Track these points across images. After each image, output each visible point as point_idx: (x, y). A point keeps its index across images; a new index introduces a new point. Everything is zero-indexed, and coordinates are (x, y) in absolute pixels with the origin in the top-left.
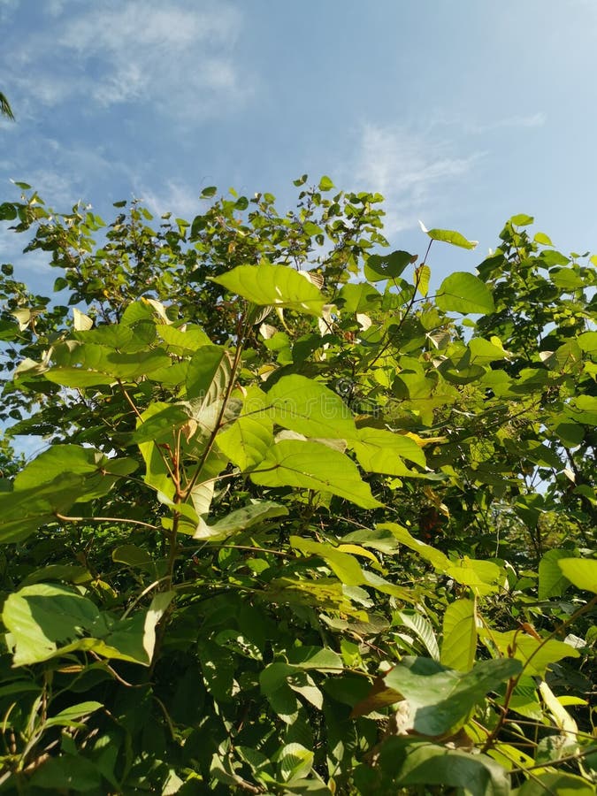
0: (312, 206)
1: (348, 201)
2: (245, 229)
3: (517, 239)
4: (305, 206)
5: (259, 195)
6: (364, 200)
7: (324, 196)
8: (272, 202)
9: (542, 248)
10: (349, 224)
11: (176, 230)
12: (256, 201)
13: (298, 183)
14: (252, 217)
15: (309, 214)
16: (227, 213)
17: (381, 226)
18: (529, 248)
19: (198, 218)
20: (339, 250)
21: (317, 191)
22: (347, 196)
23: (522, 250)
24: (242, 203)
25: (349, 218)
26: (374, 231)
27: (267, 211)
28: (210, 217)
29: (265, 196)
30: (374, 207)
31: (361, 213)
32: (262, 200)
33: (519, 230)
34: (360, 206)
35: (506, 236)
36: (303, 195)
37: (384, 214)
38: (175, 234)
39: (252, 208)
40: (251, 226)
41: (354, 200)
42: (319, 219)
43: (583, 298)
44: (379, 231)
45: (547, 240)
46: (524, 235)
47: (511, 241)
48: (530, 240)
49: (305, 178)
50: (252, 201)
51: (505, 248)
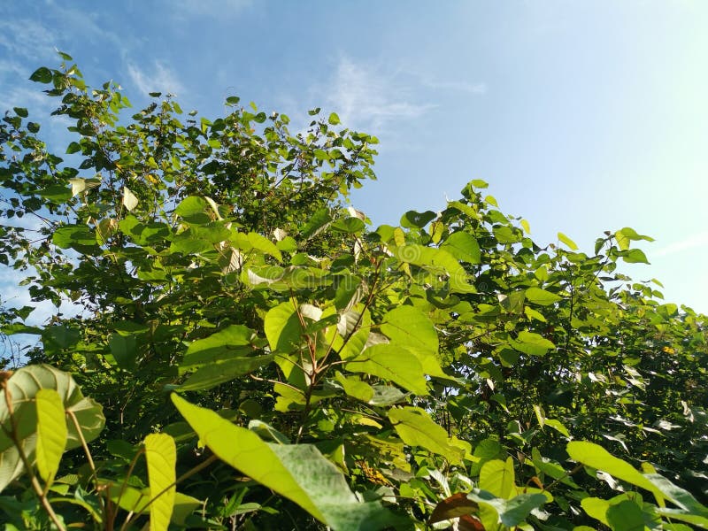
0: (320, 133)
1: (350, 137)
2: (258, 139)
3: (474, 197)
4: (314, 133)
5: (277, 115)
6: (364, 140)
7: (331, 128)
8: (287, 123)
9: (490, 208)
10: (348, 156)
11: (198, 126)
12: (273, 119)
13: (312, 113)
14: (268, 131)
15: (315, 139)
16: (245, 122)
17: (373, 163)
18: (481, 206)
19: (219, 120)
20: (337, 175)
21: (326, 123)
22: (351, 133)
23: (475, 206)
24: (261, 117)
25: (349, 151)
26: (367, 166)
27: (281, 129)
28: (230, 122)
29: (282, 116)
30: (371, 147)
31: (359, 149)
32: (279, 119)
33: (477, 191)
34: (359, 143)
35: (466, 193)
36: (314, 123)
37: (377, 154)
38: (197, 130)
39: (269, 124)
40: (264, 138)
41: (356, 138)
42: (322, 145)
43: (511, 250)
44: (371, 166)
45: (494, 202)
46: (479, 195)
47: (470, 198)
48: (482, 200)
49: (318, 110)
50: (271, 118)
51: (463, 202)
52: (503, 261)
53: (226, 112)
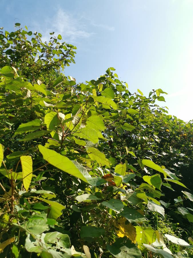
0: (54, 42)
1: (66, 46)
2: (29, 42)
3: (110, 74)
4: (52, 42)
5: (37, 33)
6: (71, 47)
7: (58, 41)
8: (41, 37)
9: (115, 78)
10: (65, 53)
11: (4, 34)
12: (35, 34)
13: (51, 34)
14: (33, 39)
15: (52, 45)
16: (23, 34)
17: (74, 57)
18: (112, 77)
19: (12, 32)
20: (60, 60)
21: (57, 38)
22: (66, 44)
23: (110, 77)
24: (30, 33)
25: (65, 51)
26: (72, 58)
27: (38, 39)
28: (17, 34)
29: (39, 34)
30: (74, 50)
31: (69, 51)
32: (37, 35)
33: (111, 71)
34: (69, 48)
35: (108, 72)
36: (52, 38)
37: (76, 53)
38: (3, 36)
40: (31, 42)
41: (68, 46)
42: (55, 47)
43: (121, 94)
44: (73, 58)
45: (117, 76)
46: (112, 73)
47: (109, 74)
48: (113, 75)
49: (54, 33)
50: (34, 34)
51: (106, 75)
52: (119, 97)
53: (15, 29)
